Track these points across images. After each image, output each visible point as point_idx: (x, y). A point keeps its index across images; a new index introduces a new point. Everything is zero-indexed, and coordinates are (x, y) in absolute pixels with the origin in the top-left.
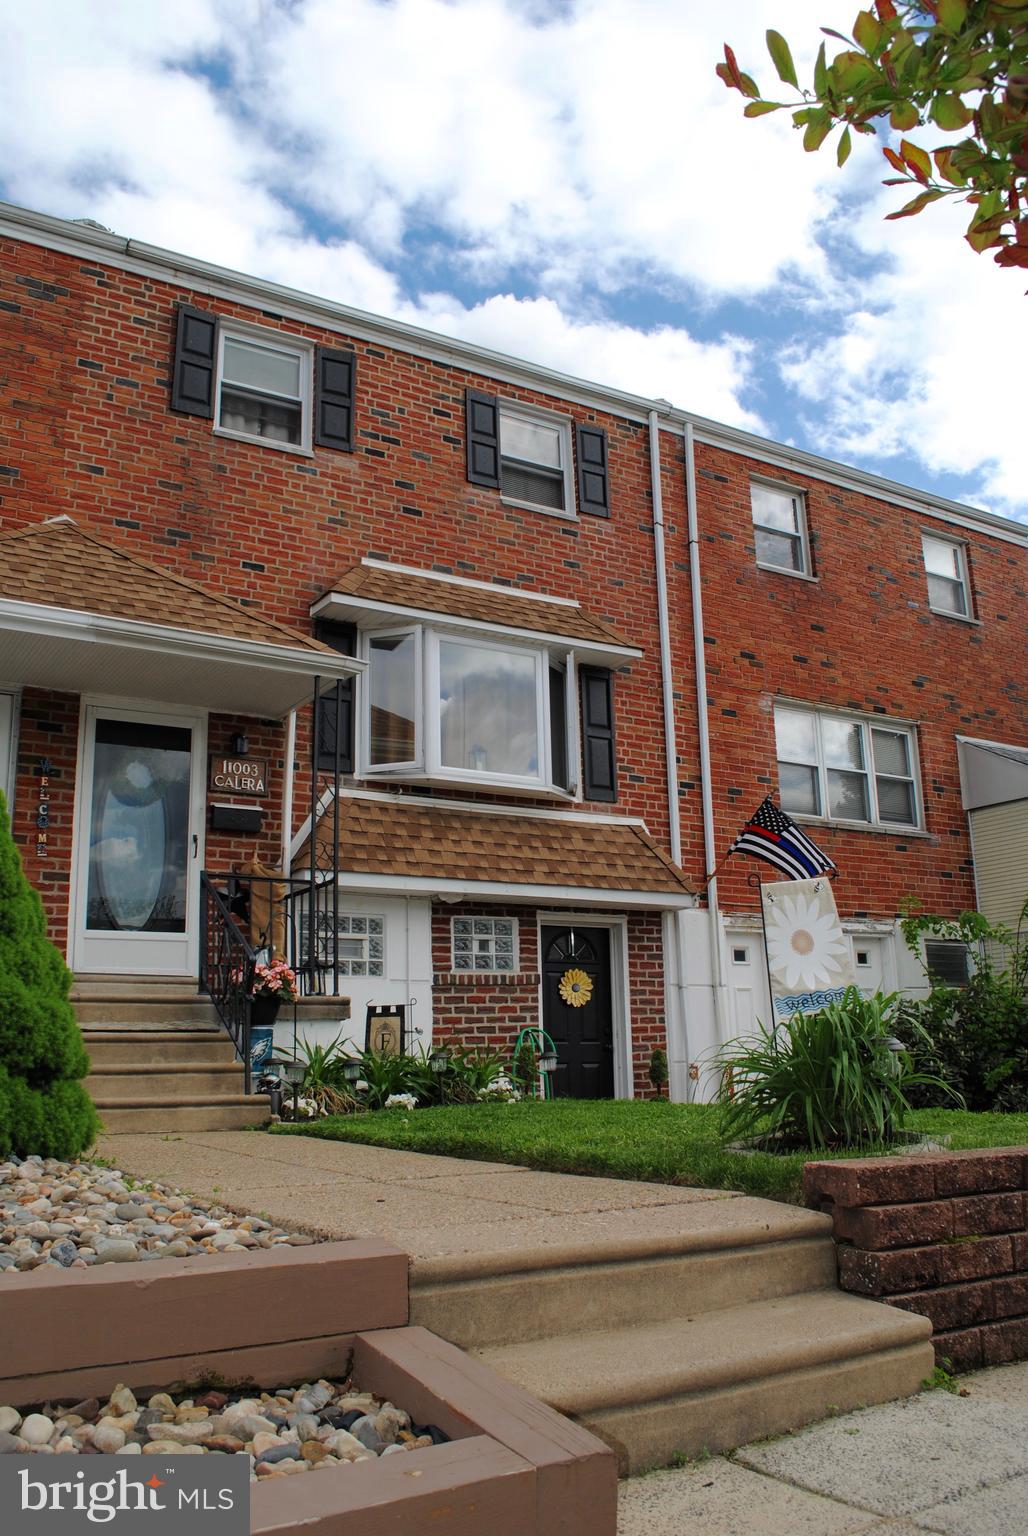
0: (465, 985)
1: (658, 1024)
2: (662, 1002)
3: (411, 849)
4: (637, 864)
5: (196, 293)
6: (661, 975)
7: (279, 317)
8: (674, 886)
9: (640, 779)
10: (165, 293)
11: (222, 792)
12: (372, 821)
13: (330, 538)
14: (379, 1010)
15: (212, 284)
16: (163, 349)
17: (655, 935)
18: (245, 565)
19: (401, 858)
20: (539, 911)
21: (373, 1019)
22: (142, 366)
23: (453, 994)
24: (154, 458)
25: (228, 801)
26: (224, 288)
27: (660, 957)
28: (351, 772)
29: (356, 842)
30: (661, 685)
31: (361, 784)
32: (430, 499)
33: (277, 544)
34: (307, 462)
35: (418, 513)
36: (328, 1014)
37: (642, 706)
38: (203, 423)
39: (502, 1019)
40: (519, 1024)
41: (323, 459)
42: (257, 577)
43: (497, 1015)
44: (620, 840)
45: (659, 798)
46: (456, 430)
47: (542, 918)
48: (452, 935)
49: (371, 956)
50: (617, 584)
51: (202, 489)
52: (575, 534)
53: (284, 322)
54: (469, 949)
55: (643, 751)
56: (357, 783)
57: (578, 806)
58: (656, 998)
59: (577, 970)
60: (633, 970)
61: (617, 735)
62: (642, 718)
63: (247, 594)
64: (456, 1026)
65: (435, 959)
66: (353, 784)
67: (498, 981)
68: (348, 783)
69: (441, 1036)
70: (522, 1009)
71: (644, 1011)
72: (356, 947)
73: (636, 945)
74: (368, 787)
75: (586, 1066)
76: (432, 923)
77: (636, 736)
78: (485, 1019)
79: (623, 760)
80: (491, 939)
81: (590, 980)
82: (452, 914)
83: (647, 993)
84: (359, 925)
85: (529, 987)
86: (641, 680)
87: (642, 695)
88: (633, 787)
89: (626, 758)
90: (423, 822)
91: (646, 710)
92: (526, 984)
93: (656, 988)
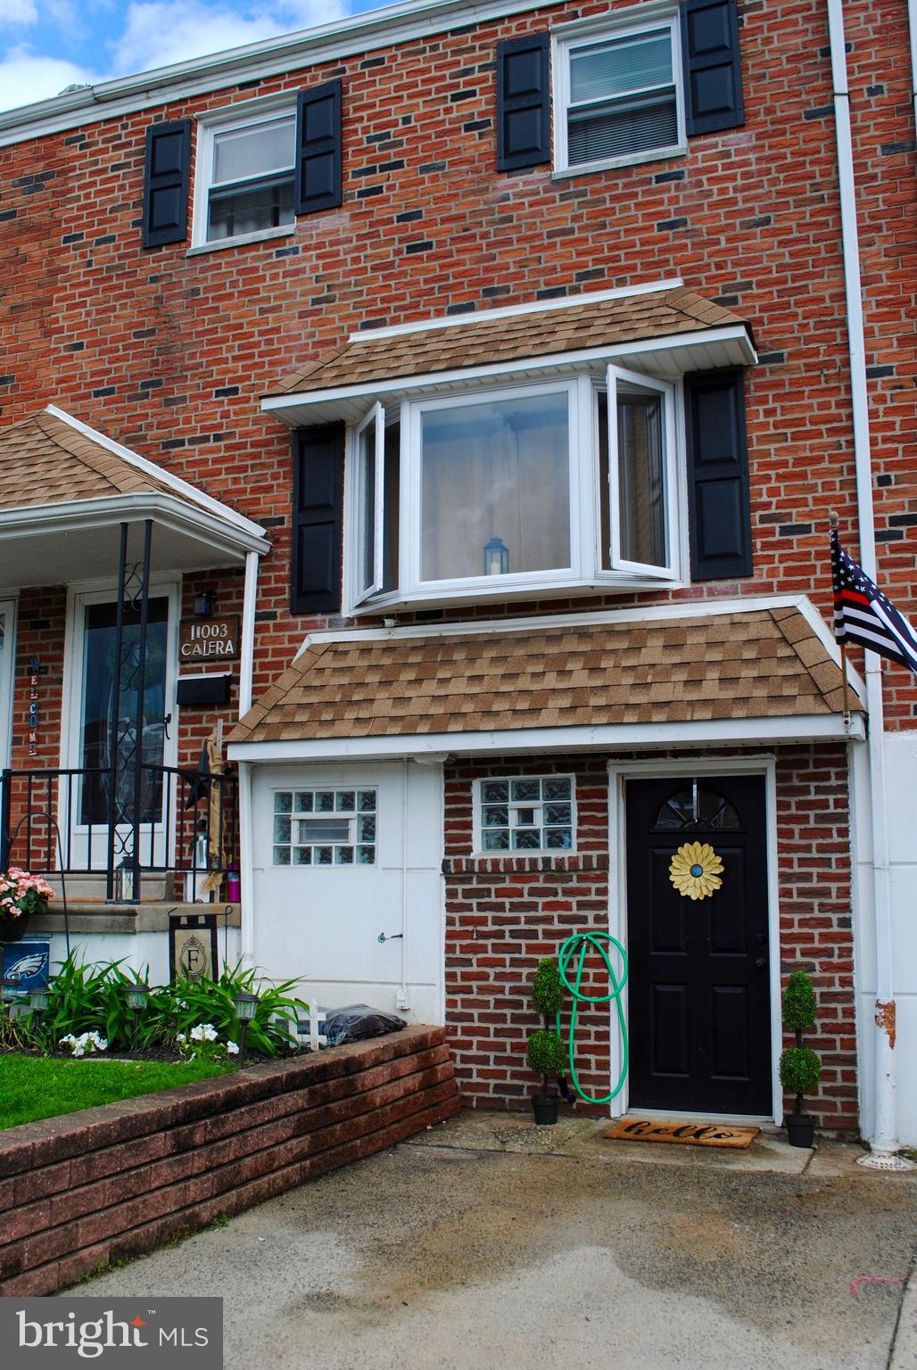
0: (492, 873)
1: (836, 929)
2: (845, 893)
3: (372, 700)
4: (748, 673)
5: (170, 105)
6: (844, 848)
7: (255, 83)
8: (808, 703)
9: (806, 529)
10: (141, 123)
12: (341, 669)
13: (313, 324)
14: (184, 921)
15: (183, 86)
16: (139, 186)
17: (833, 782)
18: (218, 393)
20: (611, 761)
21: (178, 933)
22: (119, 214)
23: (474, 885)
24: (129, 311)
25: (199, 671)
26: (195, 82)
27: (843, 818)
28: (337, 609)
29: (305, 700)
30: (847, 362)
31: (350, 623)
32: (444, 221)
33: (252, 356)
34: (287, 241)
35: (428, 246)
36: (112, 926)
37: (810, 407)
38: (175, 249)
39: (549, 920)
40: (575, 927)
41: (305, 230)
42: (231, 403)
43: (541, 913)
44: (738, 636)
46: (484, 108)
47: (614, 771)
48: (477, 805)
49: (361, 839)
50: (757, 224)
51: (175, 324)
52: (679, 176)
53: (263, 85)
54: (505, 822)
55: (811, 481)
56: (344, 622)
57: (679, 595)
58: (834, 886)
59: (697, 844)
60: (785, 841)
61: (756, 466)
62: (808, 427)
63: (220, 426)
64: (479, 928)
65: (448, 839)
66: (337, 625)
67: (540, 867)
68: (334, 626)
69: (458, 942)
70: (581, 905)
71: (809, 908)
72: (340, 829)
73: (793, 800)
74: (359, 624)
75: (719, 990)
76: (447, 790)
77: (795, 459)
78: (523, 920)
79: (767, 505)
80: (538, 806)
81: (719, 860)
82: (475, 777)
83: (815, 878)
84: (347, 801)
85: (592, 874)
86: (805, 365)
87: (807, 389)
88: (789, 544)
89: (774, 500)
90: (411, 660)
91: (816, 412)
92: (584, 870)
93: (834, 870)
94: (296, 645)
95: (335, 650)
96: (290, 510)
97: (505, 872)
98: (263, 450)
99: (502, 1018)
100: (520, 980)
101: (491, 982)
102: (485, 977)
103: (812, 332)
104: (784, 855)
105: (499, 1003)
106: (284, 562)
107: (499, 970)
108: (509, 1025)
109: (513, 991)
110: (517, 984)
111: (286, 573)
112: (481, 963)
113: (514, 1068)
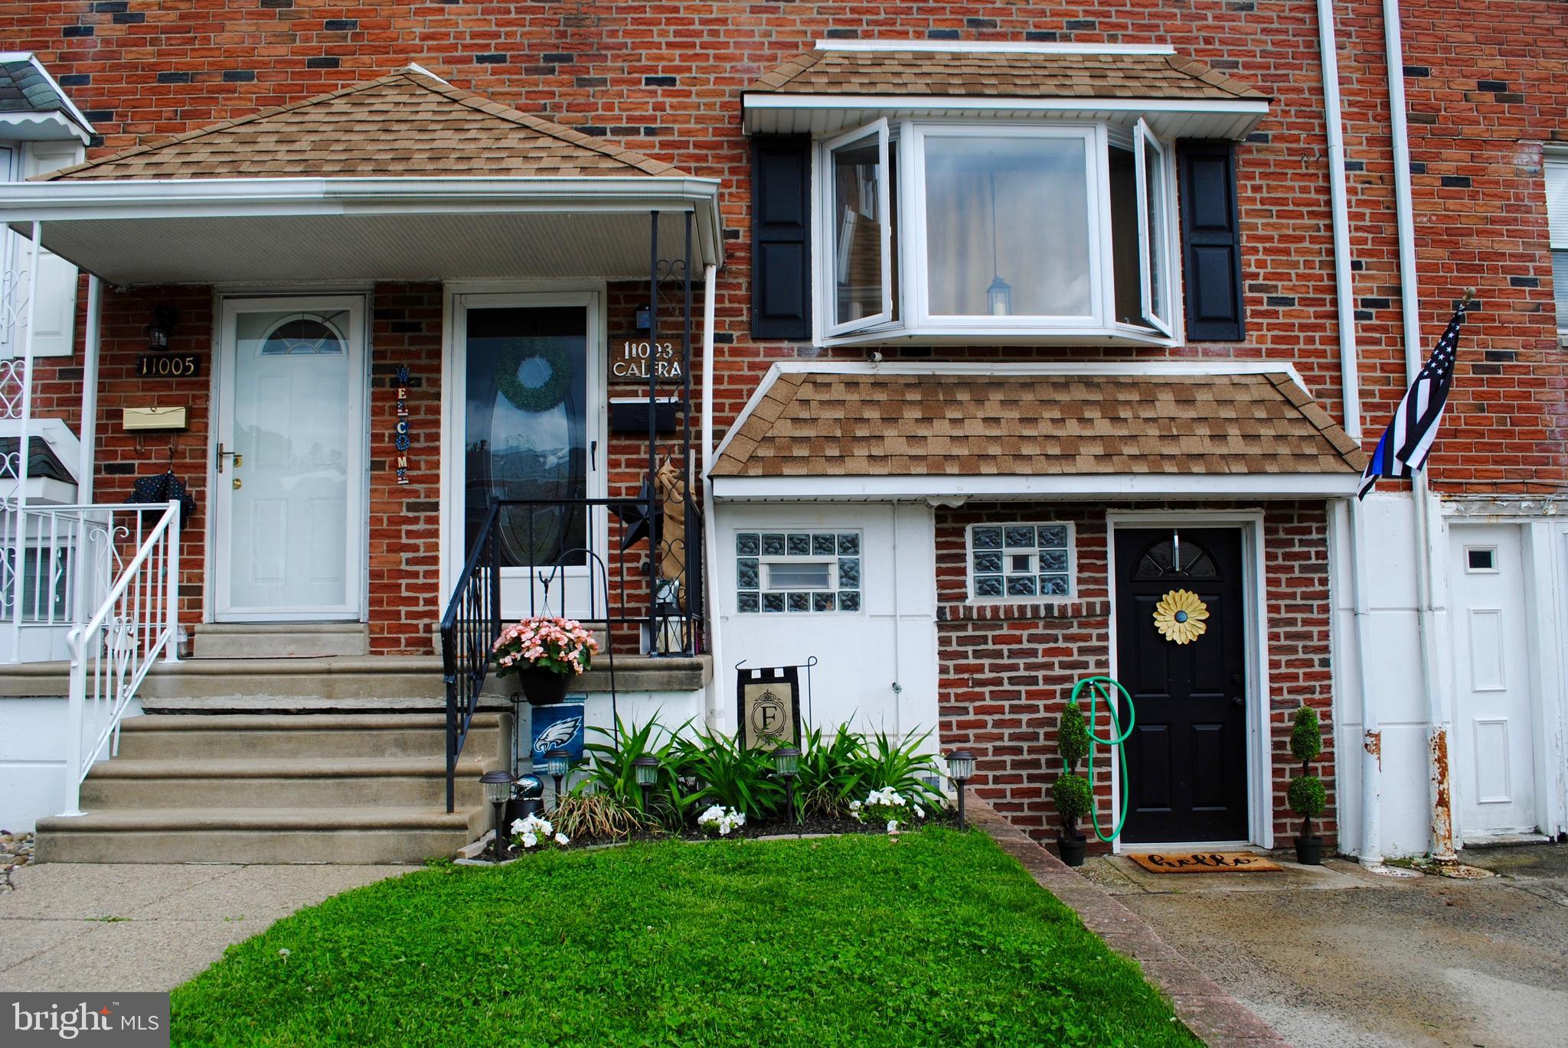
0: (986, 620)
1: (1317, 669)
2: (1325, 636)
3: (881, 437)
4: (1266, 431)
6: (1325, 595)
8: (1329, 462)
9: (1289, 302)
11: (626, 384)
12: (830, 402)
13: (769, 22)
14: (756, 675)
17: (1315, 536)
18: (649, 81)
19: (861, 451)
20: (1110, 510)
21: (748, 688)
23: (970, 632)
25: (635, 394)
27: (1324, 568)
28: (807, 337)
29: (798, 434)
30: (1325, 153)
31: (823, 353)
33: (692, 45)
37: (1292, 189)
39: (1049, 666)
40: (1076, 672)
42: (667, 94)
43: (1040, 659)
44: (1243, 397)
45: (1322, 328)
47: (1113, 520)
48: (970, 551)
49: (842, 584)
50: (1243, 8)
54: (998, 568)
55: (1294, 258)
56: (816, 352)
57: (1175, 352)
58: (1315, 630)
59: (1182, 591)
60: (1273, 589)
61: (1245, 238)
62: (1291, 208)
63: (654, 119)
64: (976, 676)
65: (941, 585)
66: (808, 355)
67: (1043, 613)
68: (805, 355)
69: (952, 691)
70: (1082, 651)
71: (1294, 650)
72: (820, 574)
73: (1280, 551)
74: (833, 356)
75: (1199, 728)
76: (937, 536)
77: (1280, 236)
78: (1022, 667)
79: (1256, 276)
80: (1034, 552)
81: (1204, 606)
82: (969, 522)
83: (1300, 623)
84: (824, 544)
85: (1093, 620)
86: (1288, 149)
87: (1290, 172)
88: (1275, 314)
89: (1262, 271)
90: (909, 397)
91: (1298, 195)
92: (1087, 616)
93: (1315, 615)
94: (760, 373)
95: (811, 379)
96: (747, 223)
97: (1006, 619)
98: (710, 152)
99: (1002, 765)
100: (1020, 727)
101: (989, 729)
102: (982, 724)
103: (1293, 119)
104: (1273, 602)
105: (998, 751)
106: (740, 280)
107: (997, 717)
108: (1009, 771)
109: (1012, 737)
110: (1017, 730)
111: (743, 292)
112: (979, 711)
113: (1015, 814)
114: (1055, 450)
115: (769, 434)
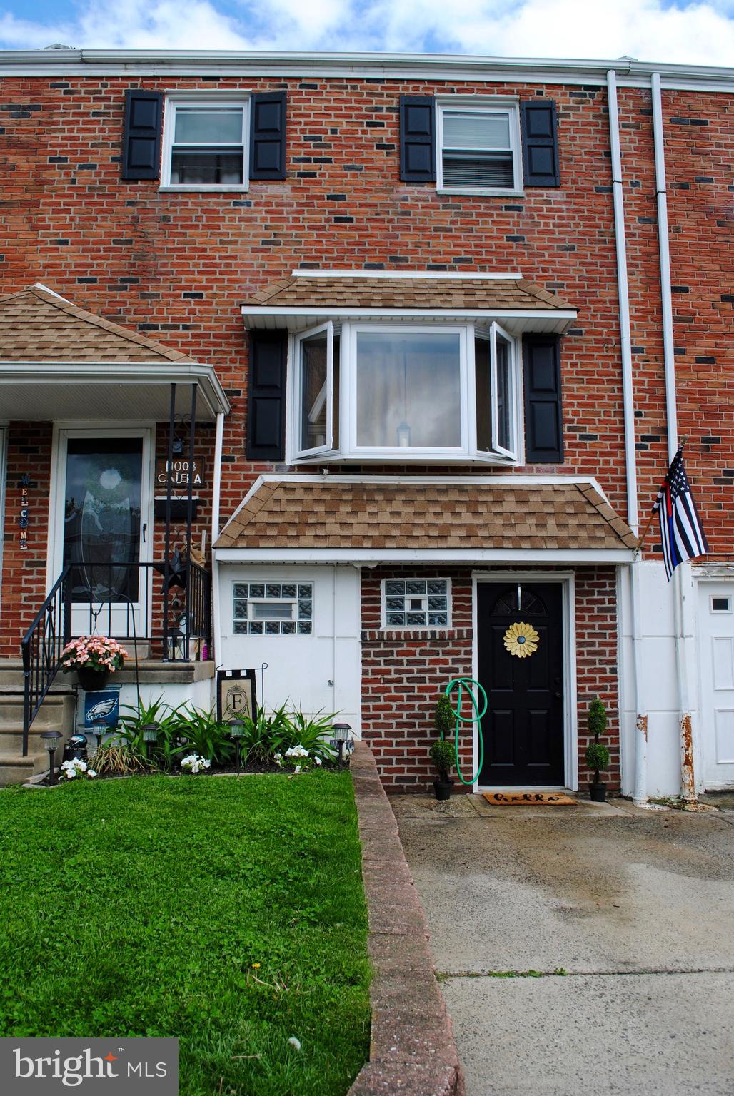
0: (391, 641)
1: (608, 674)
2: (614, 653)
3: (324, 524)
4: (572, 521)
5: (145, 78)
6: (614, 627)
7: (217, 78)
8: (612, 542)
9: (594, 438)
10: (118, 86)
11: (166, 487)
12: (293, 501)
13: (263, 258)
14: (229, 674)
15: (156, 66)
16: (118, 132)
17: (608, 589)
18: (186, 295)
19: (310, 532)
20: (474, 571)
21: (224, 682)
22: (99, 149)
23: (382, 648)
24: (109, 223)
25: (171, 494)
26: (166, 67)
27: (614, 609)
28: (282, 459)
29: (271, 521)
30: (619, 342)
31: (291, 469)
32: (361, 205)
33: (214, 273)
34: (242, 196)
35: (351, 220)
36: (173, 678)
37: (597, 365)
38: (150, 185)
39: (433, 671)
40: (450, 675)
41: (257, 191)
42: (197, 304)
43: (427, 666)
44: (560, 499)
45: (615, 454)
46: (389, 136)
47: (476, 577)
48: (383, 596)
49: (301, 617)
50: (567, 249)
51: (149, 239)
52: (519, 209)
53: (222, 81)
54: (402, 607)
55: (597, 409)
56: (288, 468)
57: (518, 470)
58: (607, 649)
59: (522, 623)
60: (580, 623)
61: (565, 396)
62: (596, 377)
63: (189, 319)
64: (385, 677)
65: (364, 618)
66: (282, 470)
67: (429, 637)
68: (279, 470)
69: (370, 686)
70: (454, 661)
71: (593, 662)
72: (286, 610)
73: (585, 598)
74: (299, 470)
75: (533, 712)
76: (362, 586)
77: (589, 395)
78: (415, 671)
79: (572, 421)
80: (425, 598)
81: (536, 633)
82: (383, 578)
83: (597, 645)
84: (290, 591)
85: (462, 641)
86: (595, 339)
87: (596, 354)
88: (584, 446)
89: (576, 418)
90: (345, 498)
91: (601, 369)
92: (458, 639)
93: (608, 640)
94: (251, 481)
95: (283, 486)
96: (245, 386)
97: (405, 640)
98: (223, 341)
99: (401, 734)
100: (414, 709)
101: (394, 711)
102: (390, 708)
103: (599, 320)
104: (580, 631)
105: (399, 725)
106: (240, 422)
107: (399, 703)
108: (406, 738)
109: (409, 716)
110: (412, 712)
111: (242, 430)
112: (387, 699)
113: (409, 766)
114: (434, 533)
115: (253, 521)
